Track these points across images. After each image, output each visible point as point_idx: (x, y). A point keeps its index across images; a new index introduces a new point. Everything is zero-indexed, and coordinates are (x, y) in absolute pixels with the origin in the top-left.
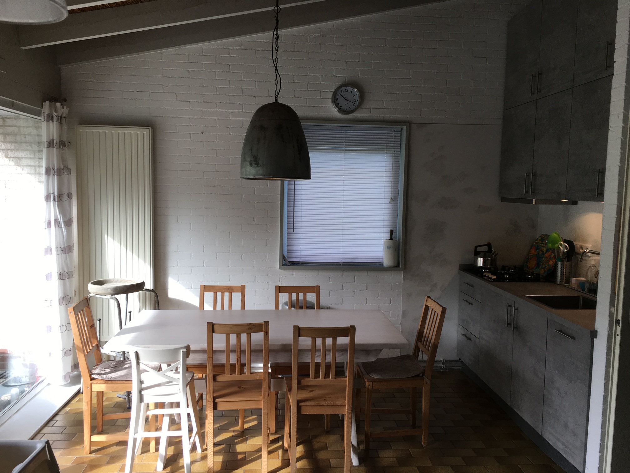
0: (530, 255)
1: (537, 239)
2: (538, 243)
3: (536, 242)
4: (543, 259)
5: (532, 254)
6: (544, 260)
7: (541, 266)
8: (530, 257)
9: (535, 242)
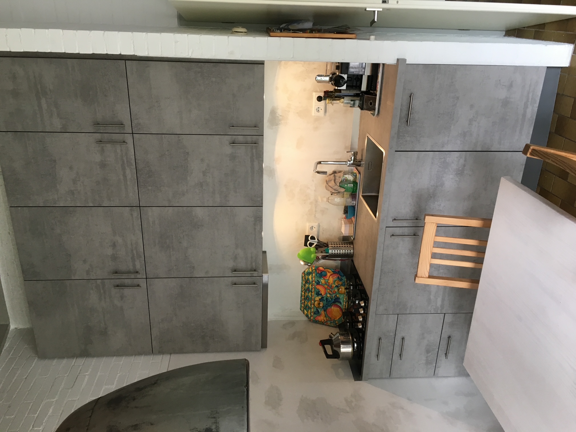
0: (325, 320)
1: (307, 316)
2: (311, 314)
3: (310, 316)
4: (328, 295)
5: (325, 319)
6: (330, 294)
7: (336, 295)
8: (328, 319)
9: (310, 318)
